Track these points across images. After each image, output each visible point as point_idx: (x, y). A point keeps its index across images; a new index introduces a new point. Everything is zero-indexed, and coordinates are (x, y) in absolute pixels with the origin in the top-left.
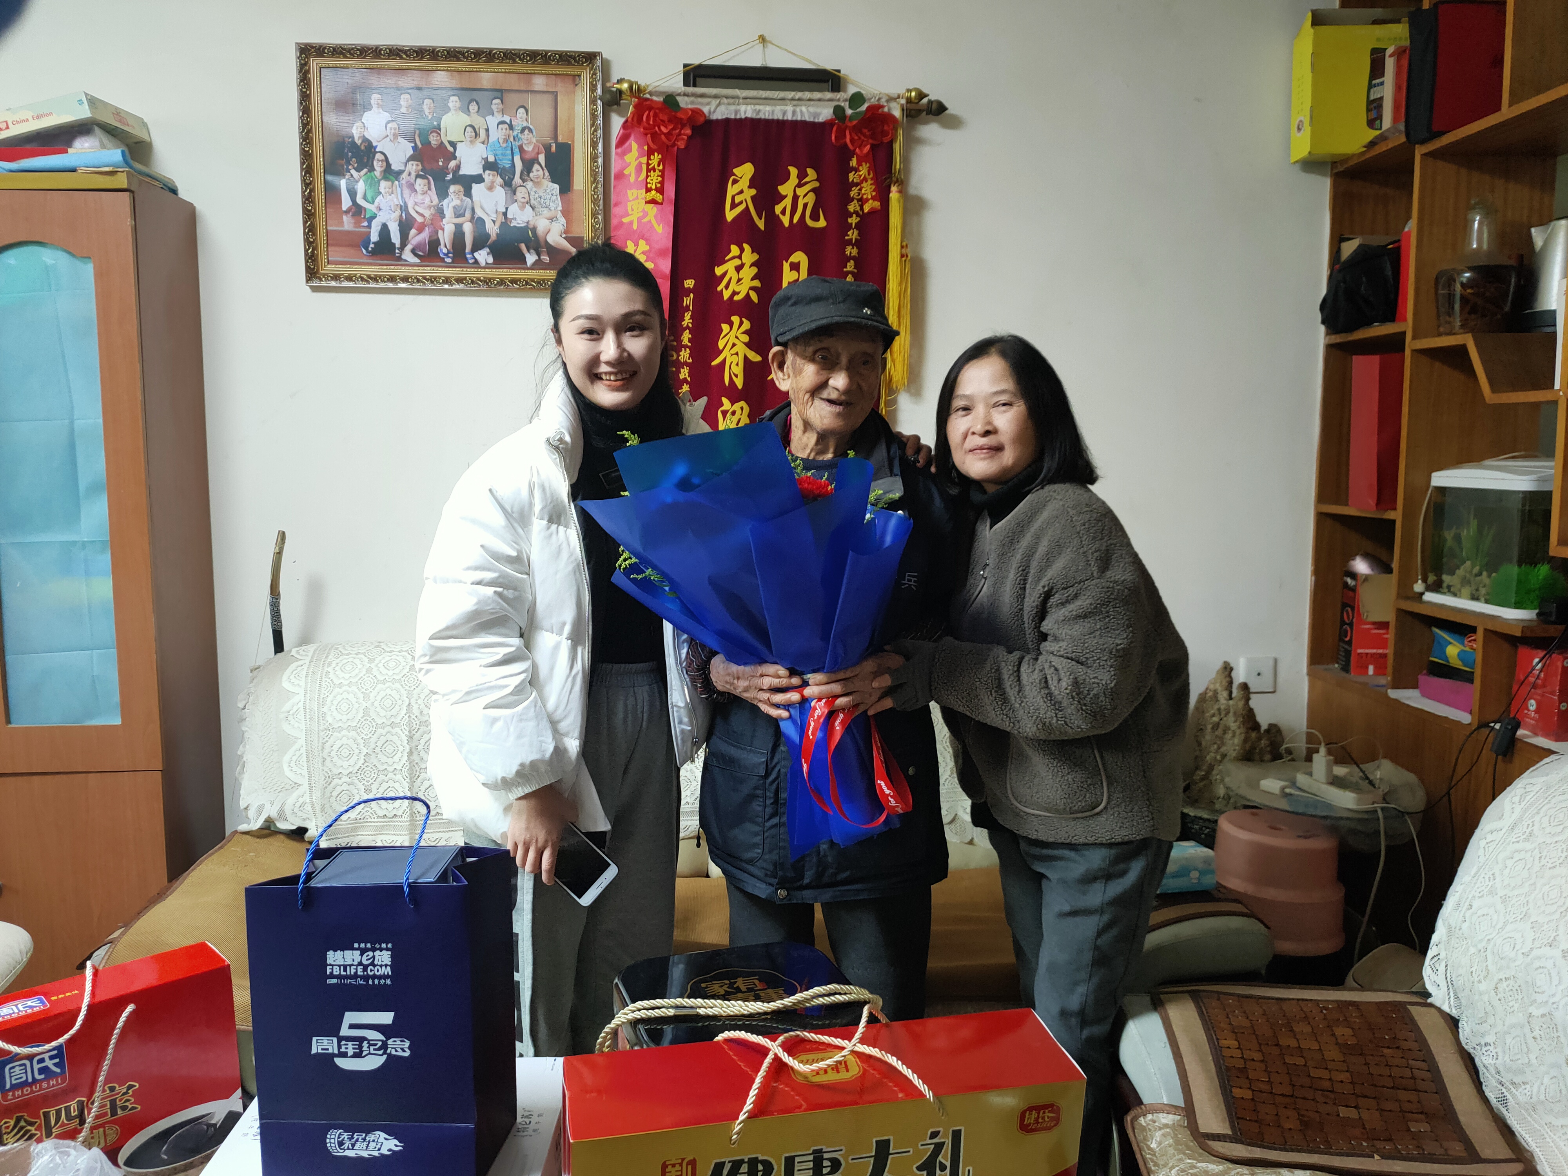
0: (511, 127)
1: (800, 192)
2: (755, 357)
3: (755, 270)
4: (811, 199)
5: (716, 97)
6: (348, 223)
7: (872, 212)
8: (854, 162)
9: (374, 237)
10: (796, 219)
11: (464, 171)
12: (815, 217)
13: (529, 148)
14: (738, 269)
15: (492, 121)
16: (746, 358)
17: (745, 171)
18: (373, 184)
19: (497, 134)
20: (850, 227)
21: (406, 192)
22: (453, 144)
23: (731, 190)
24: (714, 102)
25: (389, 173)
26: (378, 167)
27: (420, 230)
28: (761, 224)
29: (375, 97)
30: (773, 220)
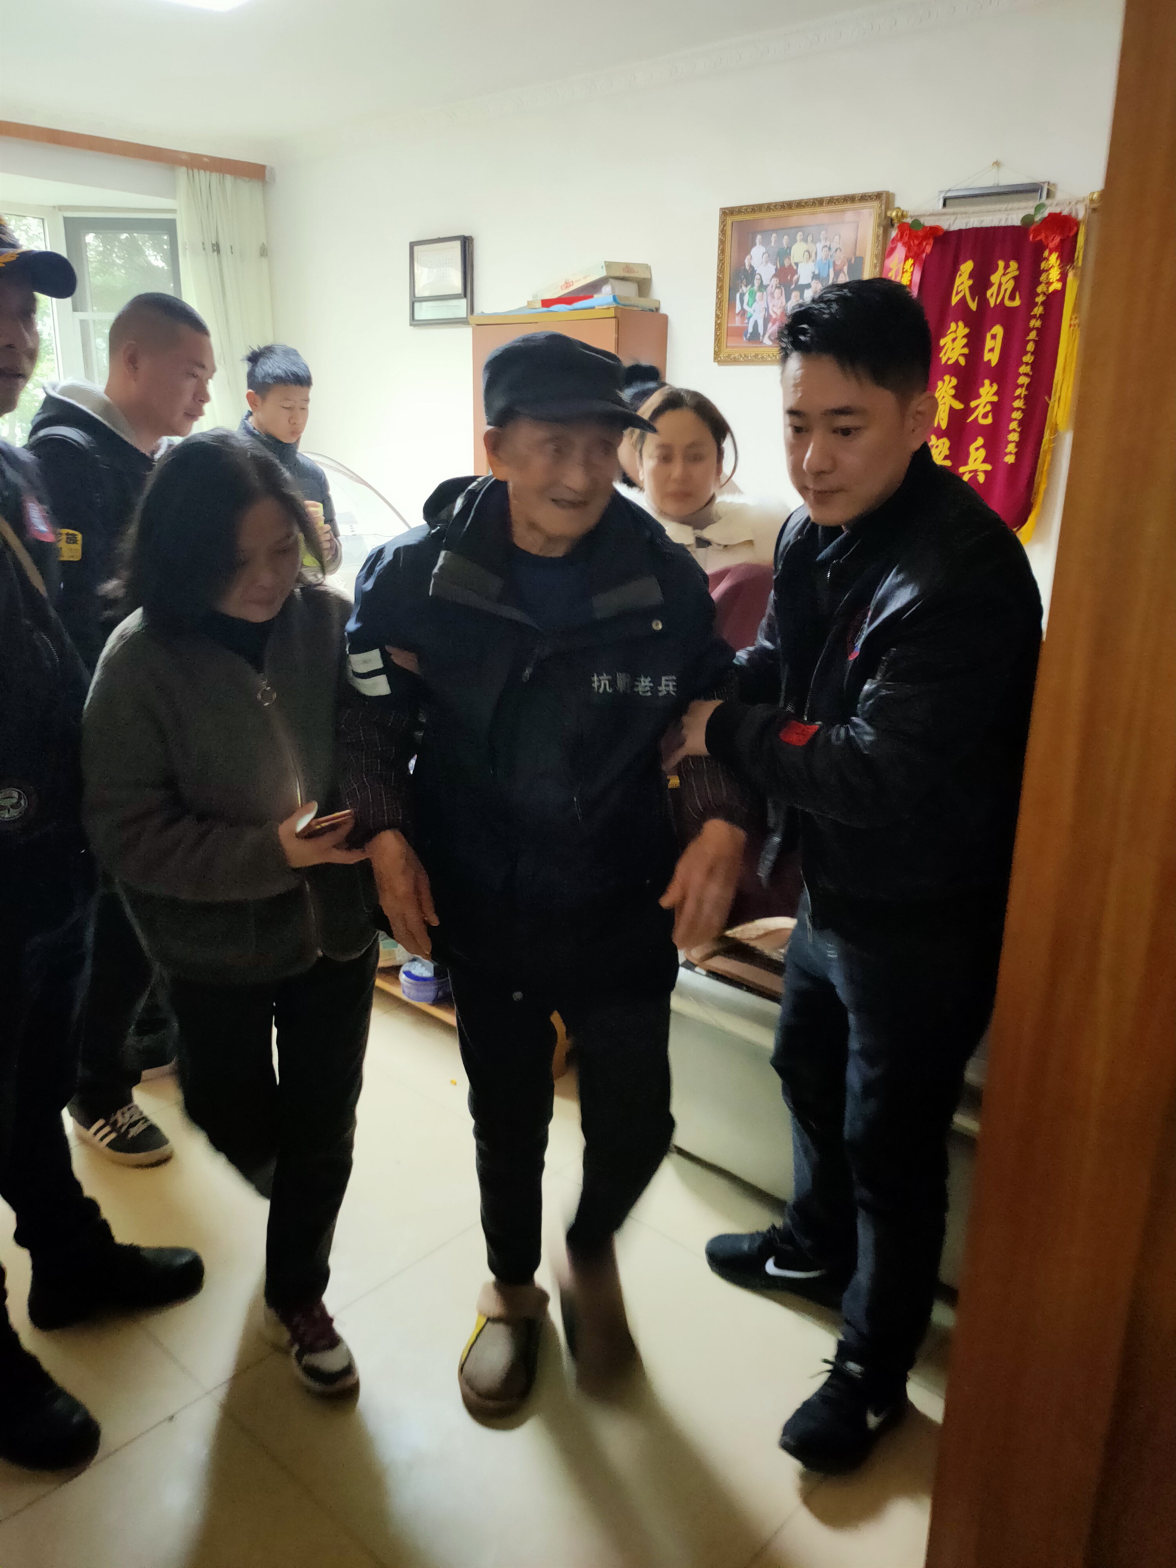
0: (830, 249)
1: (1004, 280)
2: (958, 406)
3: (965, 341)
4: (1011, 284)
5: (953, 214)
6: (738, 322)
7: (1055, 292)
8: (1046, 253)
9: (750, 330)
10: (998, 302)
11: (801, 282)
12: (1012, 298)
13: (838, 263)
14: (954, 340)
15: (819, 246)
16: (951, 408)
17: (967, 267)
18: (752, 294)
19: (821, 255)
20: (1036, 304)
21: (770, 298)
22: (797, 264)
23: (958, 281)
24: (953, 218)
26: (756, 283)
27: (774, 324)
28: (973, 306)
29: (759, 237)
30: (983, 302)
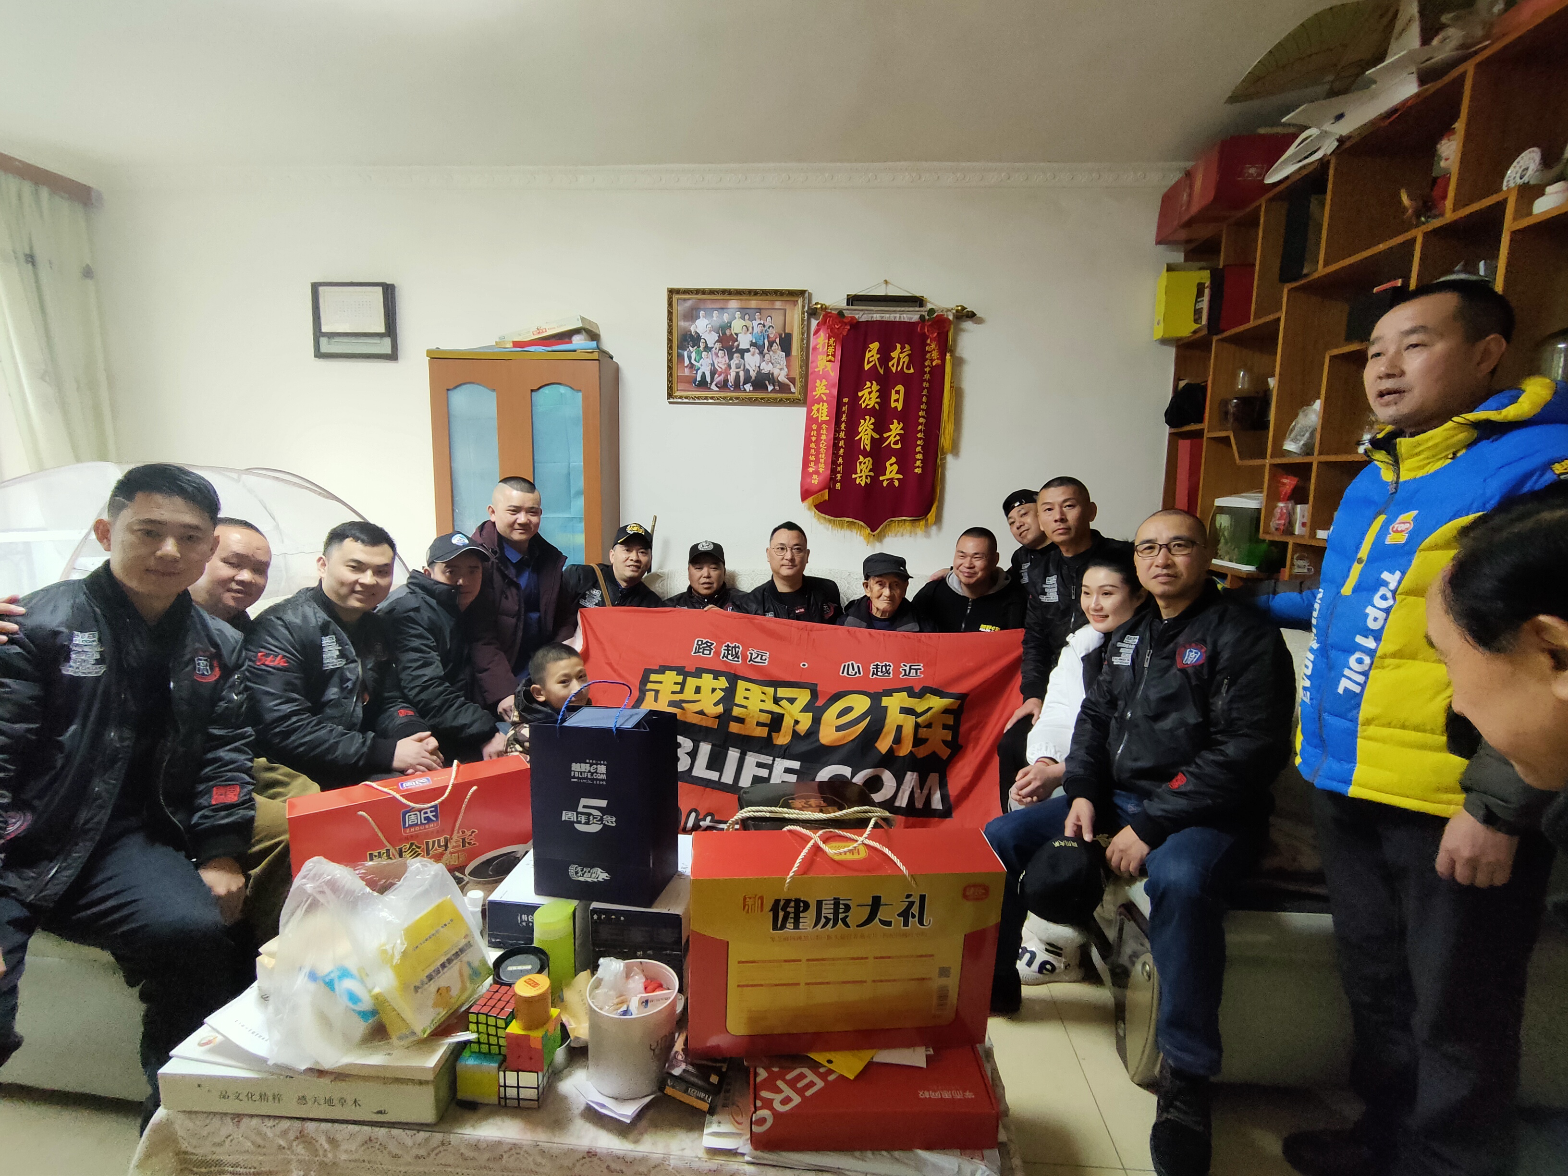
0: (764, 326)
1: (901, 356)
2: (876, 436)
3: (878, 394)
4: (907, 359)
5: (862, 310)
6: (687, 372)
7: (937, 365)
8: (929, 341)
9: (699, 379)
10: (899, 369)
11: (742, 346)
12: (908, 368)
13: (772, 336)
14: (870, 393)
15: (755, 323)
16: (872, 436)
17: (875, 346)
18: (699, 353)
19: (757, 329)
20: (925, 373)
21: (714, 357)
22: (737, 334)
23: (868, 355)
24: (861, 313)
25: (707, 349)
26: (702, 345)
27: (720, 375)
28: (882, 372)
29: (702, 313)
30: (887, 369)
